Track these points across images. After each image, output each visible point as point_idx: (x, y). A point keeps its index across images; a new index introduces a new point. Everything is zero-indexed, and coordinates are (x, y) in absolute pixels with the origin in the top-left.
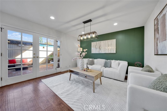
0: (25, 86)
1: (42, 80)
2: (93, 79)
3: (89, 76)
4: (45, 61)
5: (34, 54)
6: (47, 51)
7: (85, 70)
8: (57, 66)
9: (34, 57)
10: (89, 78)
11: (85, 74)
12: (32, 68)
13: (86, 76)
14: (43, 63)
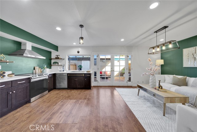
0: (107, 89)
1: (116, 88)
2: (162, 99)
3: (158, 95)
4: (118, 75)
5: (111, 68)
6: (120, 66)
7: (155, 89)
8: (128, 80)
9: (111, 71)
10: (158, 97)
11: (153, 93)
12: (110, 78)
13: (154, 95)
14: (117, 76)
